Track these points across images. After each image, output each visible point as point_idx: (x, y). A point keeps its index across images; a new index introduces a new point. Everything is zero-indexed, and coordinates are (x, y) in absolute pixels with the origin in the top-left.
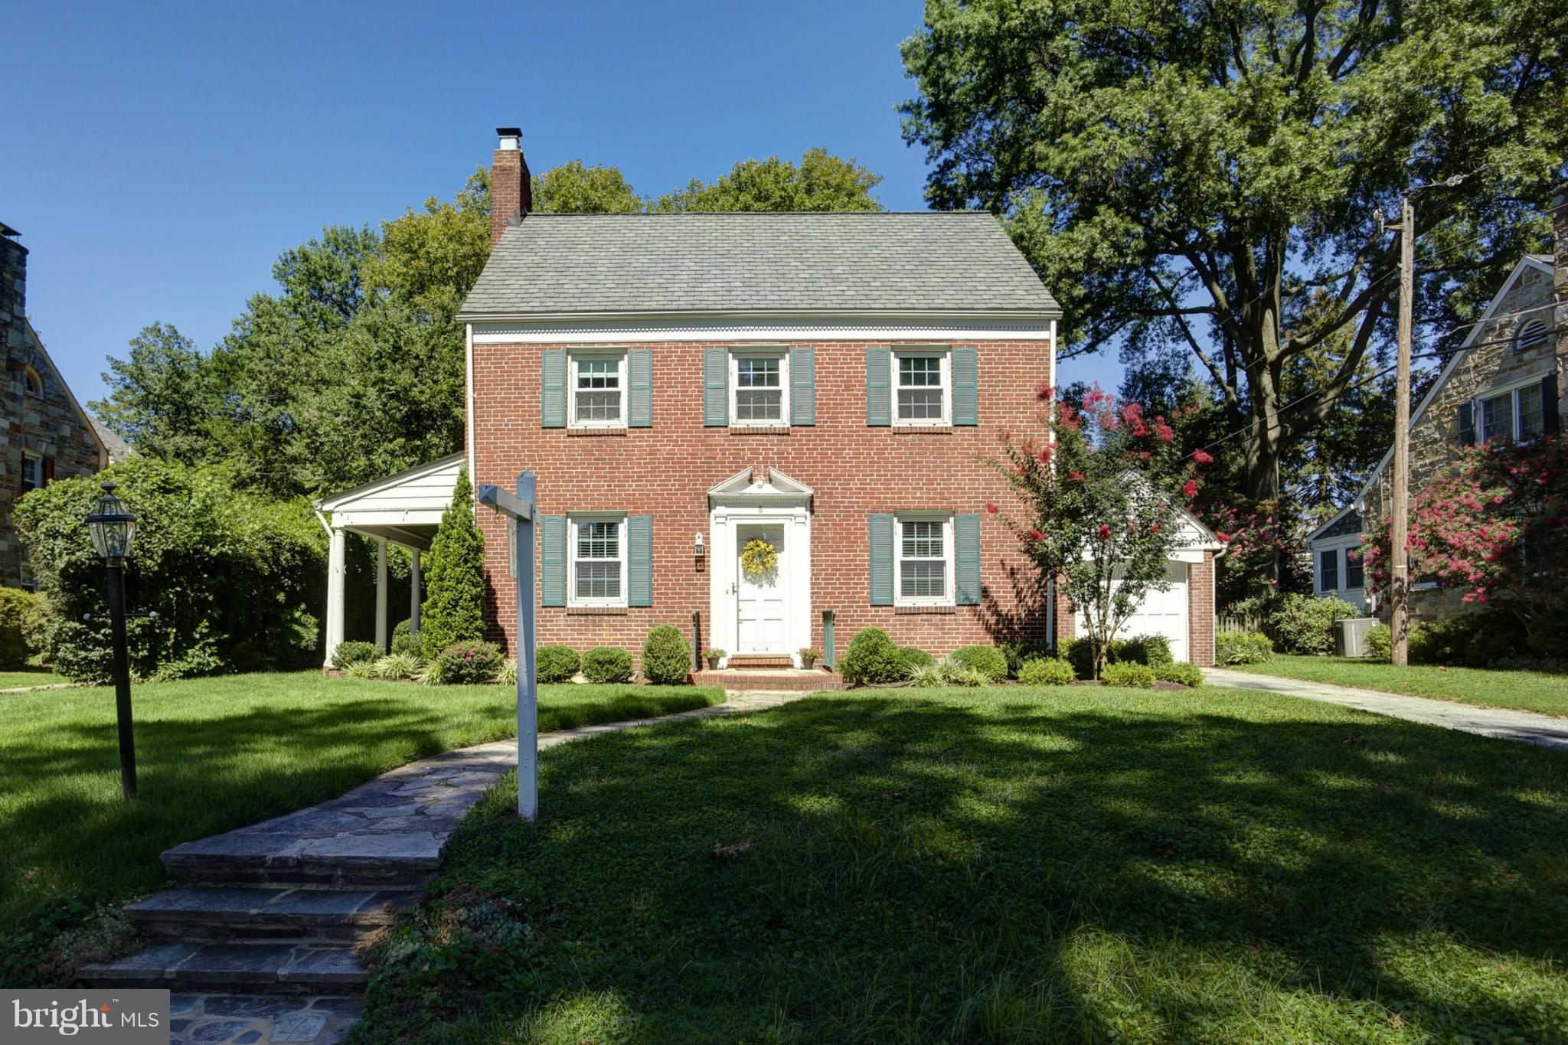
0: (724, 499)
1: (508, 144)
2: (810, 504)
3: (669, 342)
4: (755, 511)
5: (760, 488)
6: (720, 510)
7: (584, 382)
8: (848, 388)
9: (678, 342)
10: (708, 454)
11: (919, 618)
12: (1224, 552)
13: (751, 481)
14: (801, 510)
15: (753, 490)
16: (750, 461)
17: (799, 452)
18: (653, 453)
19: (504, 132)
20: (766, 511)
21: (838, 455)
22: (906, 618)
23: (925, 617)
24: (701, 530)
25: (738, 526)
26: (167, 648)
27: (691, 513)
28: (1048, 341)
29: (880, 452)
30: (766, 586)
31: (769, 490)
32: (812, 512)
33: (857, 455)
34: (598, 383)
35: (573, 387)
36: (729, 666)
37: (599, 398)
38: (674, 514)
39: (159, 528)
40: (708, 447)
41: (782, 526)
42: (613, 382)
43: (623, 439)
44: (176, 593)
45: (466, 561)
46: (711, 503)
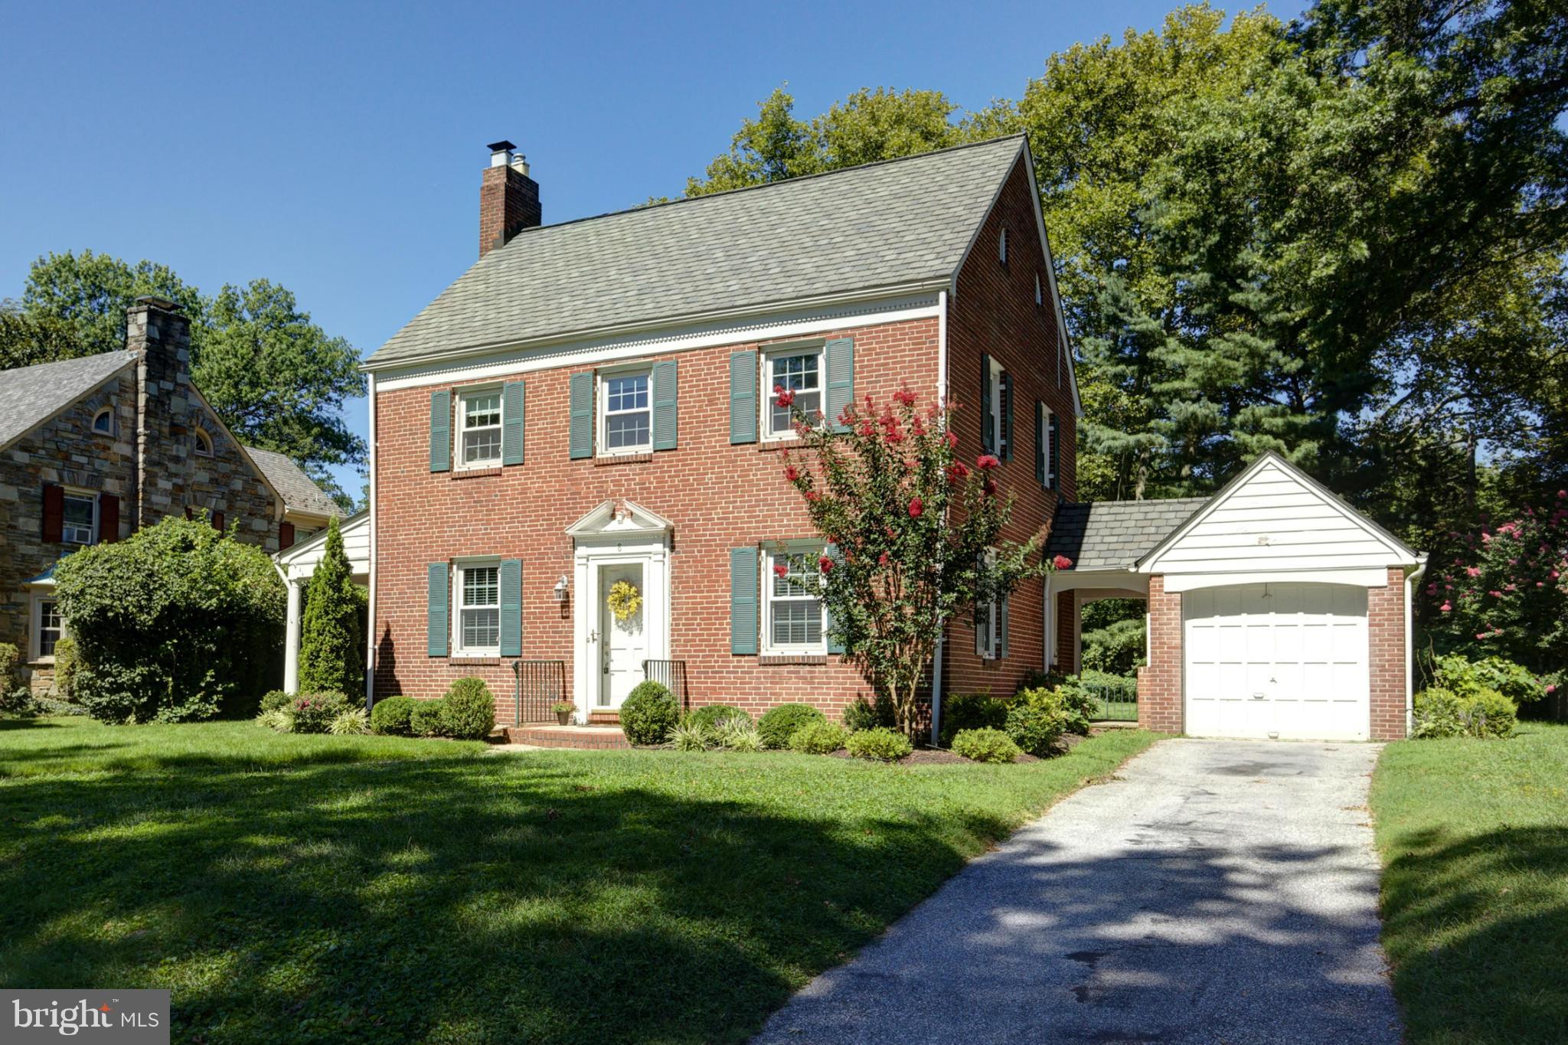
0: (585, 538)
1: (499, 159)
2: (670, 539)
3: (540, 370)
4: (614, 550)
5: (622, 525)
6: (581, 551)
7: (470, 422)
8: (711, 402)
9: (547, 369)
10: (574, 489)
11: (785, 669)
12: (1423, 568)
13: (613, 516)
14: (658, 547)
15: (613, 527)
16: (613, 494)
17: (661, 480)
18: (523, 492)
19: (496, 147)
20: (625, 549)
21: (700, 481)
22: (770, 669)
23: (792, 668)
24: (566, 573)
25: (599, 566)
26: (168, 696)
27: (557, 555)
28: (937, 318)
29: (743, 476)
30: (636, 632)
31: (627, 525)
32: (673, 548)
33: (720, 478)
34: (483, 420)
35: (461, 427)
36: (592, 722)
37: (484, 436)
38: (542, 555)
39: (161, 585)
40: (575, 482)
41: (641, 565)
42: (495, 419)
43: (498, 479)
44: (173, 645)
45: (327, 613)
46: (575, 543)
